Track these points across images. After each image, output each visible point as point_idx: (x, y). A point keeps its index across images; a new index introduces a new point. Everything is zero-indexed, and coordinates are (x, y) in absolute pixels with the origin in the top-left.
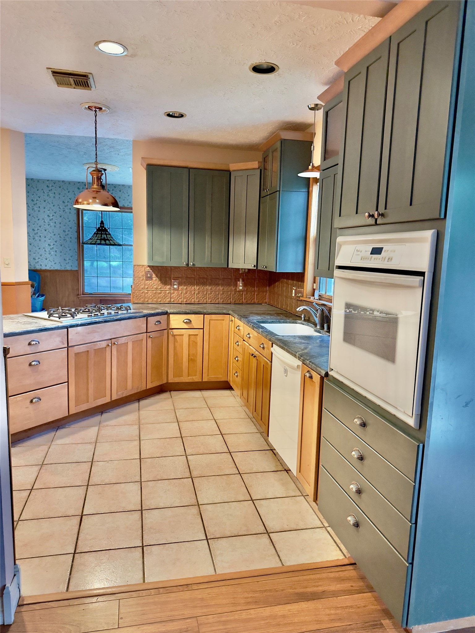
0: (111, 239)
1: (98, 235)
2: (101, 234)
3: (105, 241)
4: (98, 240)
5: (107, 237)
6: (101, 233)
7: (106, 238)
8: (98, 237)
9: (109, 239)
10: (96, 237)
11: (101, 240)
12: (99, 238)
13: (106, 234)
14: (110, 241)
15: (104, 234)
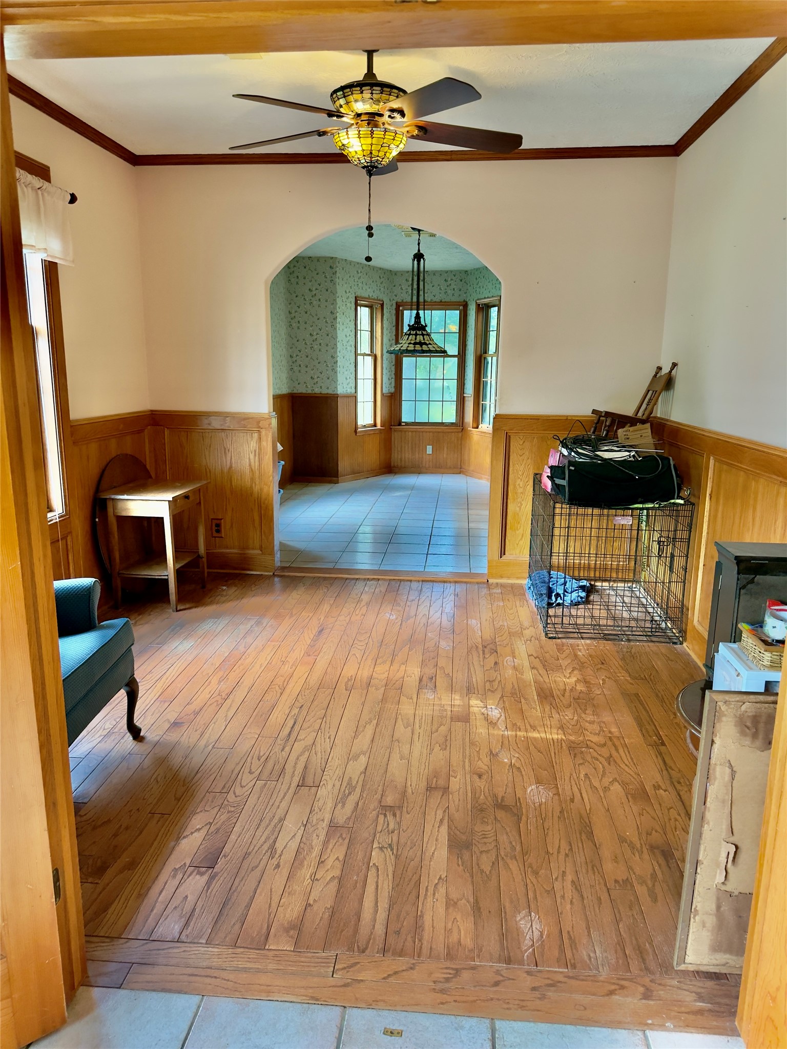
0: (431, 342)
1: (411, 336)
2: (416, 335)
3: (421, 347)
4: (410, 345)
5: (424, 339)
6: (416, 332)
7: (423, 341)
8: (411, 340)
9: (428, 343)
10: (408, 339)
11: (415, 344)
12: (412, 342)
13: (423, 335)
14: (429, 346)
15: (420, 335)
